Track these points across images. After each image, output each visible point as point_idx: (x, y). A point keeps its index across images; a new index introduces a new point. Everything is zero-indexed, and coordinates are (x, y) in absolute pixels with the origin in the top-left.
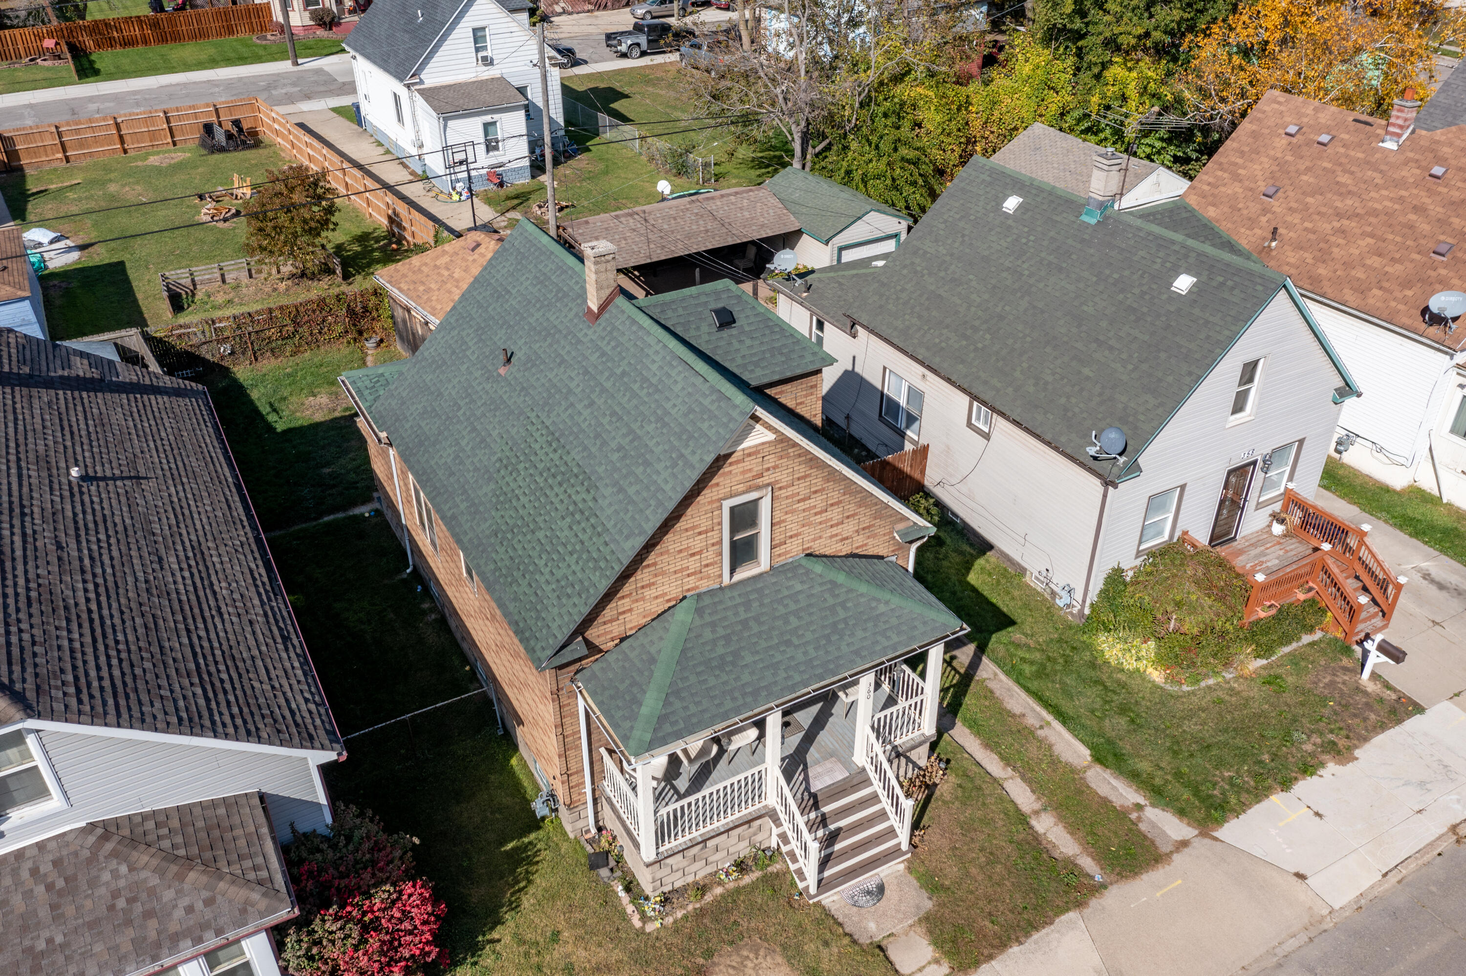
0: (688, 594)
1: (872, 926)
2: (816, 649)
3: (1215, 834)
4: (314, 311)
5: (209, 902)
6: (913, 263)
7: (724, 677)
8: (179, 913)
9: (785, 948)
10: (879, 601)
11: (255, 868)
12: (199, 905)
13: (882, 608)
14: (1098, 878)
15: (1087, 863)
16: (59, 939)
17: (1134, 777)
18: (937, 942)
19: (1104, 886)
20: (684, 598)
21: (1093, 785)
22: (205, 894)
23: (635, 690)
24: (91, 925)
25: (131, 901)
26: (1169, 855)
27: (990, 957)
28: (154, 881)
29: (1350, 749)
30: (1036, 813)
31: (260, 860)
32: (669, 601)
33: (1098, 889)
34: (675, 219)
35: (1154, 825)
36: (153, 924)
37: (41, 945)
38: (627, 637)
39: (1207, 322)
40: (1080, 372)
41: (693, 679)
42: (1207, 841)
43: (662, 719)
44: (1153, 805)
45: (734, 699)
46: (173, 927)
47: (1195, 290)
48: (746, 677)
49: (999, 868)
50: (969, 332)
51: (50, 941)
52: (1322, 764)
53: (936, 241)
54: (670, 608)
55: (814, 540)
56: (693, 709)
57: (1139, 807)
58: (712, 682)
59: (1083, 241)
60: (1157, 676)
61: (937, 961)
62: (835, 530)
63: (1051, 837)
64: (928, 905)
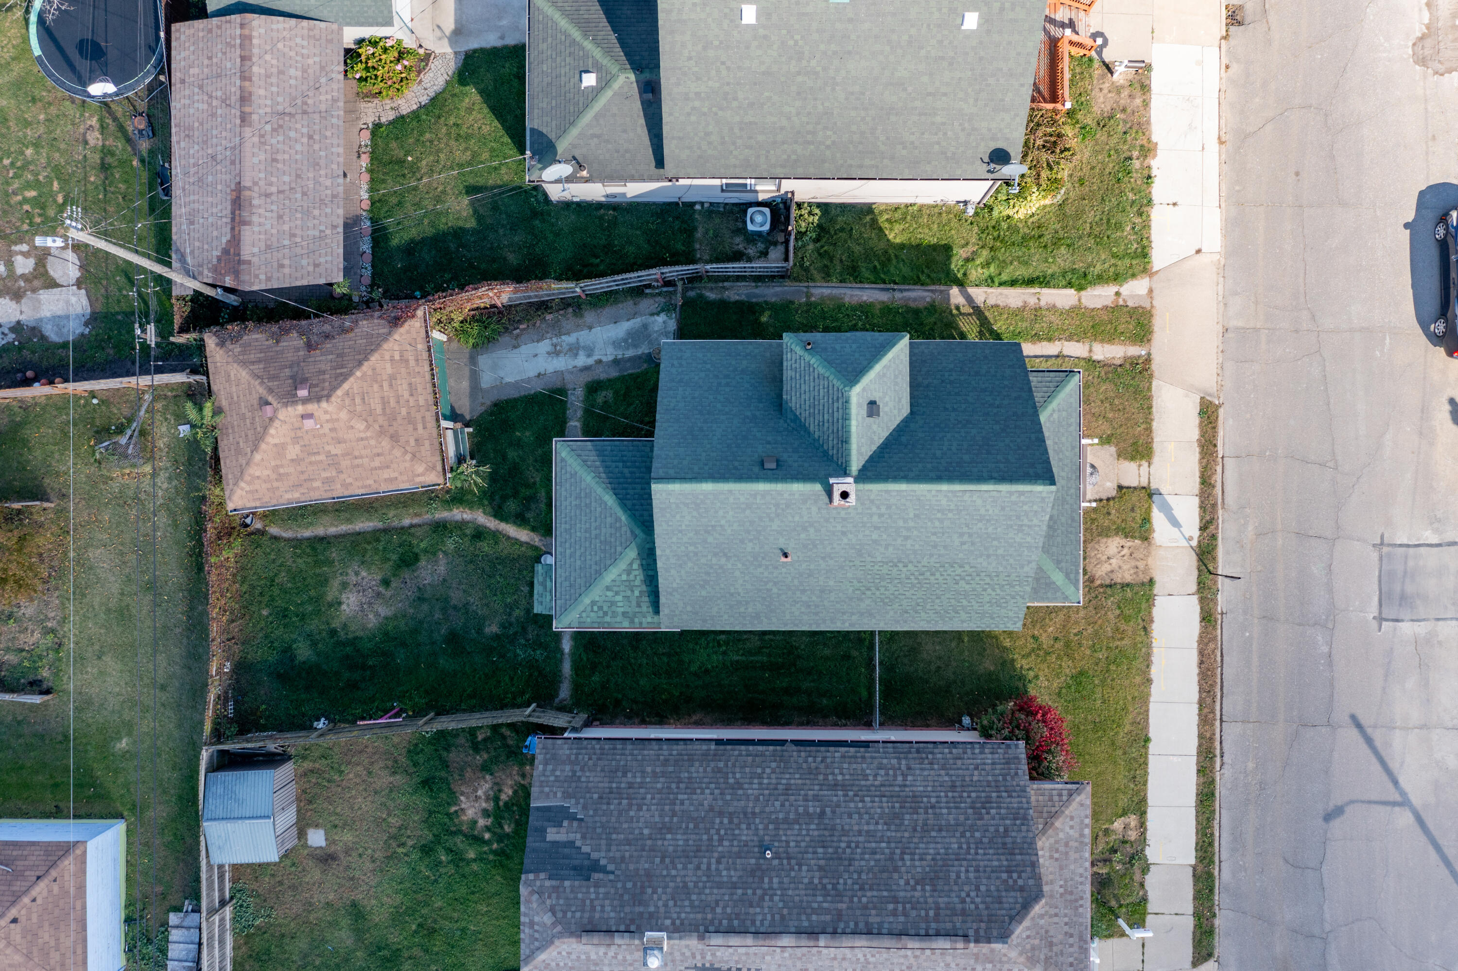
1: (1109, 484)
3: (1154, 270)
5: (1072, 818)
7: (1059, 531)
8: (1071, 832)
11: (1060, 795)
12: (1071, 823)
14: (1143, 353)
15: (1134, 351)
16: (1062, 883)
17: (1101, 279)
18: (1133, 458)
19: (1149, 354)
21: (1092, 306)
22: (1068, 819)
24: (1061, 868)
25: (1057, 851)
26: (1152, 307)
27: (1152, 439)
28: (1052, 840)
29: (1149, 140)
30: (1090, 351)
31: (1055, 792)
33: (1148, 360)
35: (1133, 297)
36: (1072, 844)
37: (1062, 890)
42: (1155, 278)
43: (1067, 576)
44: (1121, 286)
46: (1077, 835)
47: (987, 22)
48: (1063, 520)
49: (1117, 402)
51: (1061, 887)
52: (1149, 167)
57: (1118, 294)
58: (1059, 539)
59: (850, 20)
60: (1048, 201)
61: (1140, 466)
63: (1109, 355)
64: (1113, 449)
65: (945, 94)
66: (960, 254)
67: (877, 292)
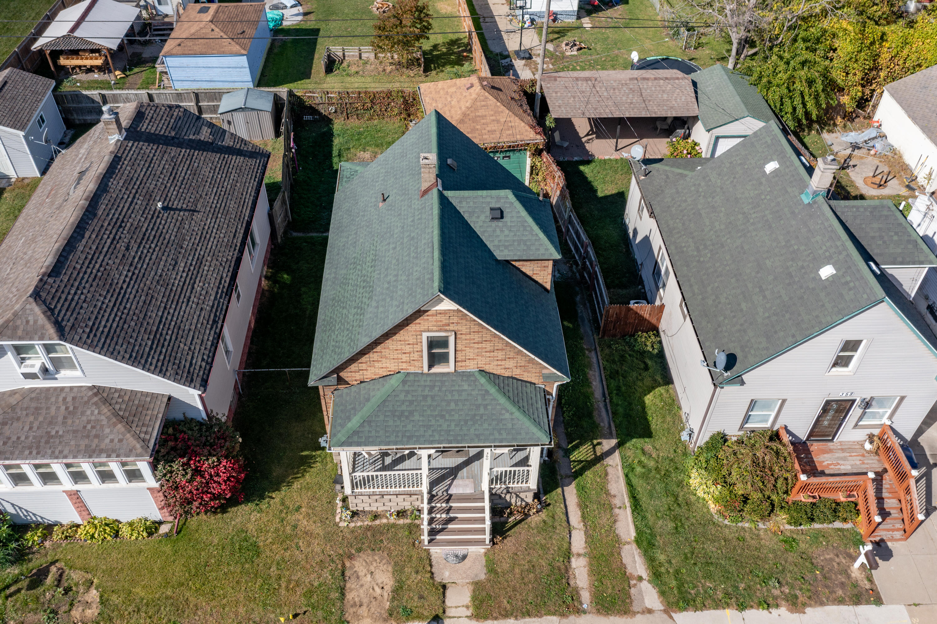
0: (402, 371)
1: (447, 574)
2: (456, 425)
3: (673, 615)
4: (384, 98)
5: (120, 441)
6: (699, 185)
8: (107, 441)
9: (396, 564)
10: (507, 411)
11: (146, 433)
12: (116, 440)
13: (507, 416)
14: (585, 606)
15: (586, 597)
16: (61, 433)
17: (651, 561)
18: (474, 598)
19: (585, 612)
20: (399, 372)
21: (623, 554)
22: (121, 437)
23: (352, 412)
24: (75, 432)
25: (93, 427)
26: (634, 614)
27: (496, 618)
28: (105, 422)
29: (805, 605)
30: (579, 555)
31: (150, 429)
32: (389, 371)
33: (579, 611)
34: (614, 89)
35: (640, 592)
36: (96, 441)
37: (53, 433)
38: (364, 382)
39: (823, 306)
40: (739, 305)
41: (382, 418)
42: (665, 616)
43: (355, 433)
44: (649, 581)
45: (397, 436)
46: (103, 446)
47: (832, 279)
49: (531, 576)
50: (701, 247)
51: (57, 432)
52: (777, 606)
53: (719, 175)
54: (387, 376)
55: (485, 364)
56: (373, 433)
57: (640, 579)
58: (391, 423)
59: (793, 213)
60: (713, 507)
61: (467, 607)
62: (499, 363)
63: (577, 572)
64: (482, 577)
65: (765, 297)
66: (647, 444)
67: (601, 391)
